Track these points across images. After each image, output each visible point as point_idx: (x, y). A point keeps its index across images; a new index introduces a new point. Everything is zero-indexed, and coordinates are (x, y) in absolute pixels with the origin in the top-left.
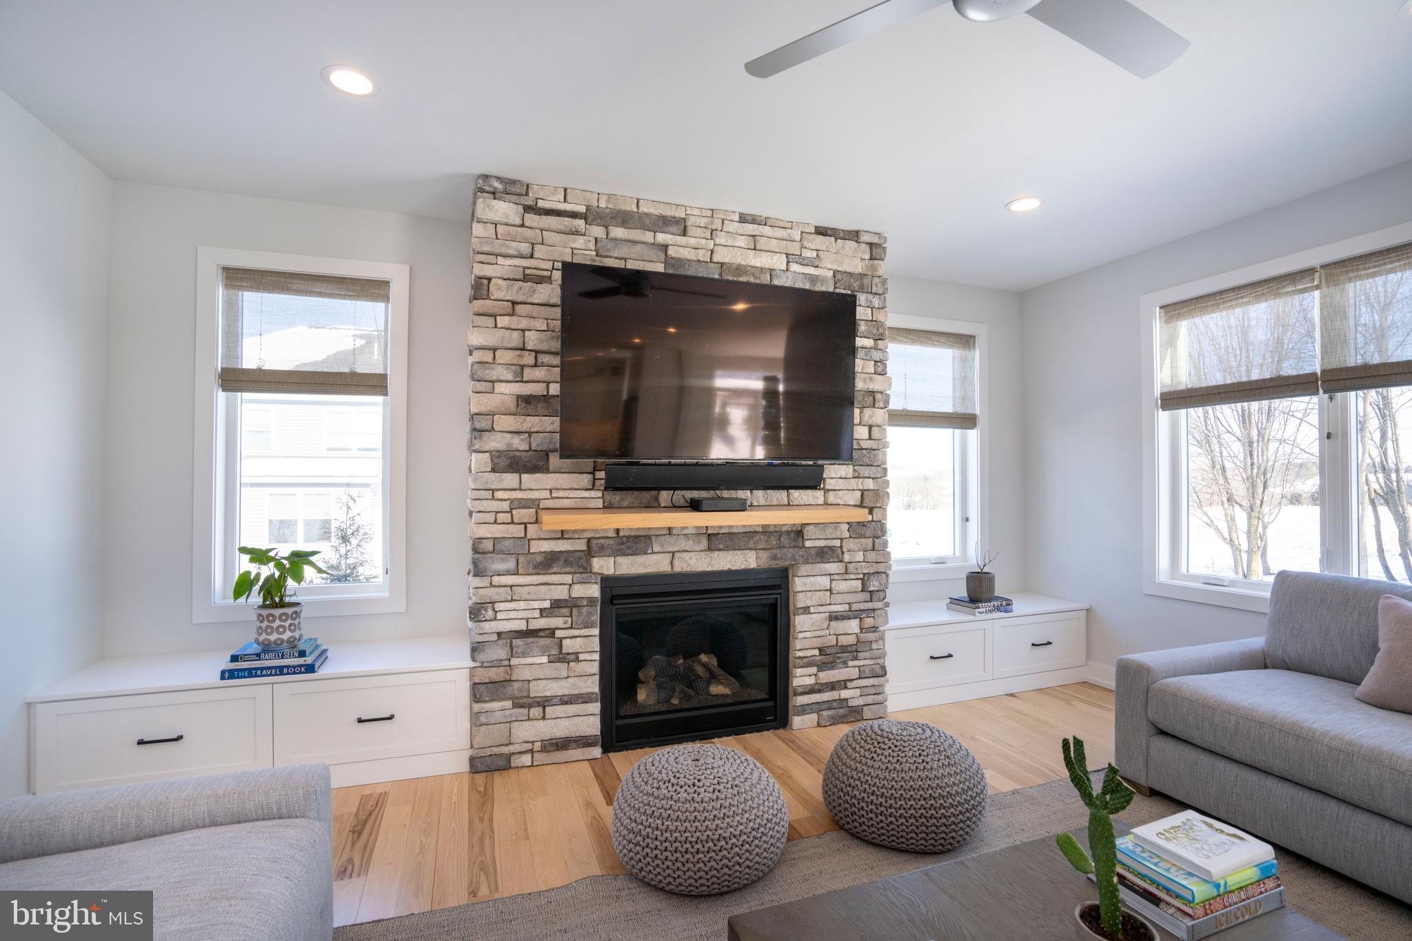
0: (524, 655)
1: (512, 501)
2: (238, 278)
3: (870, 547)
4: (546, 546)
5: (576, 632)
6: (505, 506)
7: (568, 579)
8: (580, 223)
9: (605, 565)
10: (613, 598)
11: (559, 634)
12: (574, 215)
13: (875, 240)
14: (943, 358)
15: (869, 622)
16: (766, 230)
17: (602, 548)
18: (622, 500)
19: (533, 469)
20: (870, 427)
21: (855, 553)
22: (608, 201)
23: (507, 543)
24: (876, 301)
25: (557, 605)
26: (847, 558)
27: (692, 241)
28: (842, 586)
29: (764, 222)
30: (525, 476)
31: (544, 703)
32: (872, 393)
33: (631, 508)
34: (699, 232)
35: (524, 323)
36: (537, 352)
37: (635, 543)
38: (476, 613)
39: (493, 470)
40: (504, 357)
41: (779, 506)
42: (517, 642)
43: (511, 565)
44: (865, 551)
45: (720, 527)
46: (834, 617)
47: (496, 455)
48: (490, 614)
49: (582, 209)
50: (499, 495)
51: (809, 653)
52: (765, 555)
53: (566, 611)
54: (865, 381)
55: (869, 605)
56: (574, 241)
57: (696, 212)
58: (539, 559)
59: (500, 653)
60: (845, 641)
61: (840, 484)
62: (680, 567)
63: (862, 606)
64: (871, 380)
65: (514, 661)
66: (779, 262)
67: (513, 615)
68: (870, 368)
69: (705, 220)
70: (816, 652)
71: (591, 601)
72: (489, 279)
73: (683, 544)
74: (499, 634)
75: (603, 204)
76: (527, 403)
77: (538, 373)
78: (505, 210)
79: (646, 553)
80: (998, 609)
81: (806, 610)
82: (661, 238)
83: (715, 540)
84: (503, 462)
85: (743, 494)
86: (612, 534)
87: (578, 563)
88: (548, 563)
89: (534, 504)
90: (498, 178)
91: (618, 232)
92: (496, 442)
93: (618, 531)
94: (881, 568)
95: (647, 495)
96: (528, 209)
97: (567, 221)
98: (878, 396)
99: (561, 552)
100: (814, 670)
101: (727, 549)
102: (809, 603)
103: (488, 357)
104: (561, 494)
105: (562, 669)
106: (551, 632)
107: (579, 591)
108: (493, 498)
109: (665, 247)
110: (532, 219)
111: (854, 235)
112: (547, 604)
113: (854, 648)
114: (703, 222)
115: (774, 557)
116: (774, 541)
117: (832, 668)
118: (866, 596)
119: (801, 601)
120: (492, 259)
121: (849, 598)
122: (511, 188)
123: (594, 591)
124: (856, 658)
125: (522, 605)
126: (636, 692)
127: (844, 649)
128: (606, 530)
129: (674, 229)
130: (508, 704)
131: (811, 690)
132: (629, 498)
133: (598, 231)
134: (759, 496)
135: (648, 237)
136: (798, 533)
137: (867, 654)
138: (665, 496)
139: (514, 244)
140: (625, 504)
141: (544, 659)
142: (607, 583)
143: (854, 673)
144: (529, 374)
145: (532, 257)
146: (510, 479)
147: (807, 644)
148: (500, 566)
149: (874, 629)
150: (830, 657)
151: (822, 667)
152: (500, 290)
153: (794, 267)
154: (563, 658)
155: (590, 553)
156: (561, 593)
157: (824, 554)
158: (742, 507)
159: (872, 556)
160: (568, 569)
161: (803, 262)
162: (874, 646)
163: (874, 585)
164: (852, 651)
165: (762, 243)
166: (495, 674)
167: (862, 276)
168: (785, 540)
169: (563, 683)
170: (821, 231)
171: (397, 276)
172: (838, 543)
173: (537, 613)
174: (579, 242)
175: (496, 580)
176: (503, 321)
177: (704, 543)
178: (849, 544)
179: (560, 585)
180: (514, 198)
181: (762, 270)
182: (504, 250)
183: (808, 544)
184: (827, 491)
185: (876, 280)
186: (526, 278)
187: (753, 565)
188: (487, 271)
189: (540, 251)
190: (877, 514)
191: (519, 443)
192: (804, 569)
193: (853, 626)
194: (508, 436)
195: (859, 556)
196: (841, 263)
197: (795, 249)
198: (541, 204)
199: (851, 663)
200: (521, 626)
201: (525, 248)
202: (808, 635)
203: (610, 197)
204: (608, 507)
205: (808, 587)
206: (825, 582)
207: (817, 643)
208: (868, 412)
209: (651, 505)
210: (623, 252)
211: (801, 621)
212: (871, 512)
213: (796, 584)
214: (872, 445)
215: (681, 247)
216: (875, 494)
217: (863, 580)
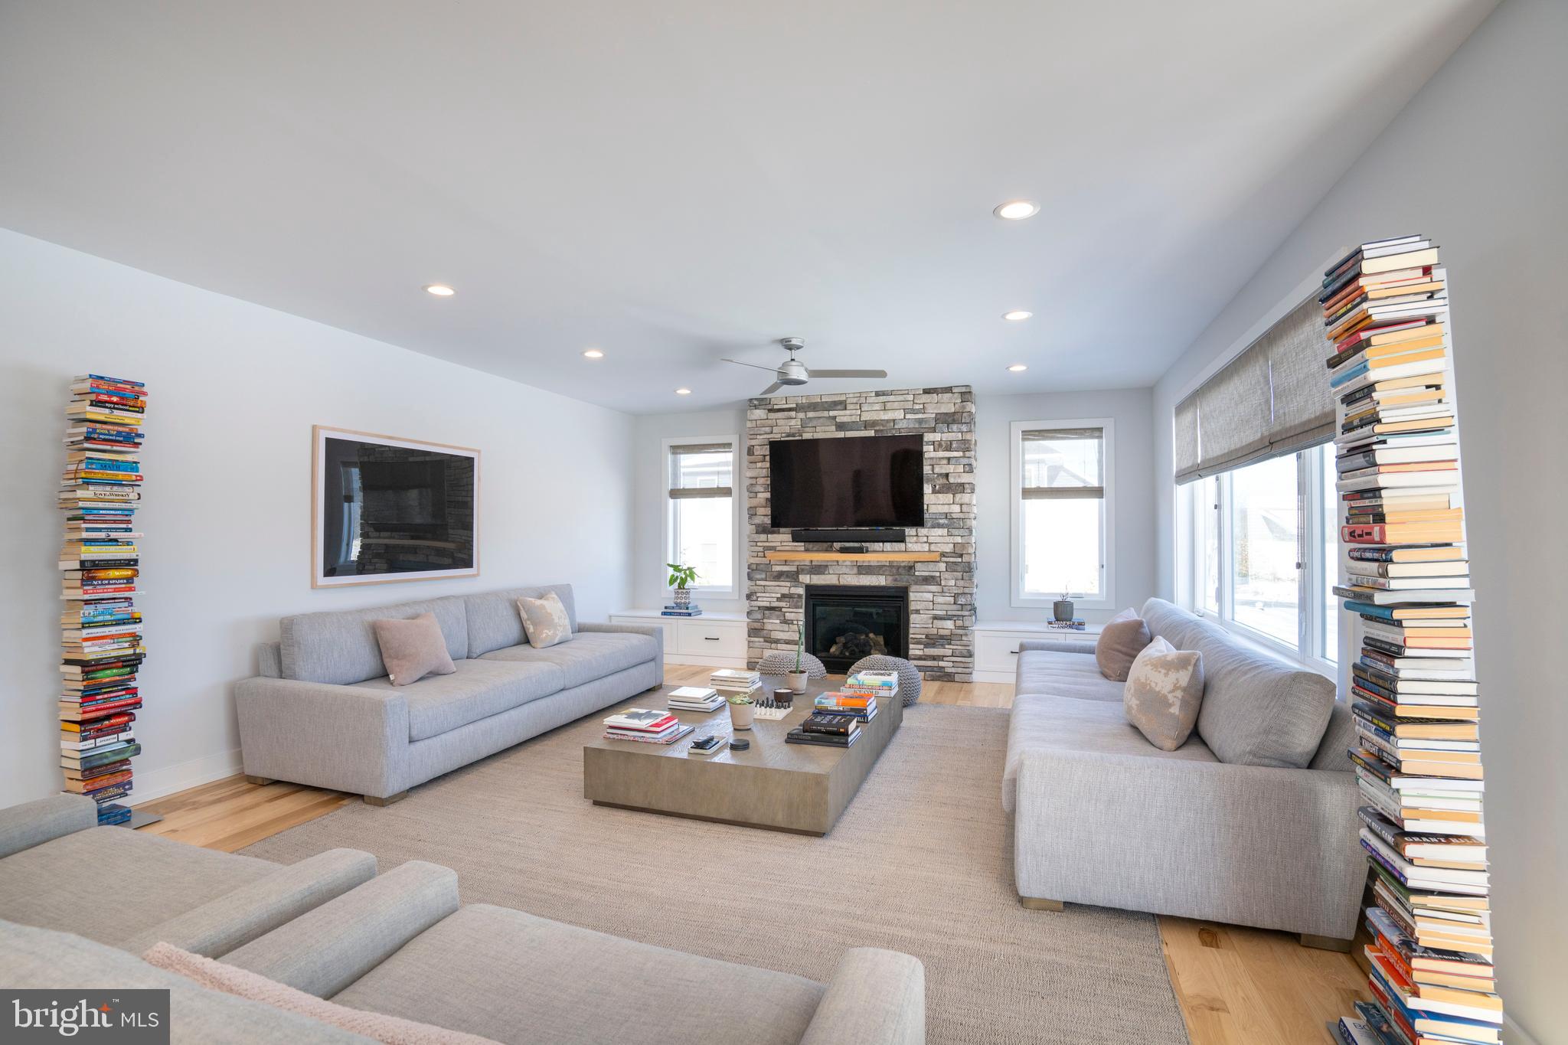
0: (769, 618)
1: (764, 547)
2: (676, 449)
3: (960, 577)
4: (779, 568)
5: (791, 610)
6: (761, 549)
7: (788, 584)
8: (793, 414)
9: (805, 579)
10: (811, 595)
11: (783, 610)
12: (790, 410)
13: (964, 391)
15: (960, 623)
16: (891, 398)
17: (803, 570)
18: (813, 547)
20: (961, 505)
21: (950, 581)
22: (807, 399)
23: (762, 566)
24: (964, 428)
25: (784, 596)
26: (943, 583)
27: (848, 412)
28: (940, 599)
29: (891, 393)
31: (777, 641)
32: (962, 485)
33: (818, 551)
34: (852, 407)
37: (819, 569)
38: (749, 597)
39: (756, 533)
40: (760, 481)
42: (767, 612)
43: (763, 576)
44: (956, 580)
45: (863, 562)
46: (936, 618)
47: (757, 526)
48: (755, 597)
49: (794, 406)
50: (759, 544)
51: (920, 636)
52: (890, 578)
53: (787, 599)
54: (955, 478)
55: (960, 613)
56: (790, 422)
57: (851, 396)
58: (775, 574)
59: (758, 616)
60: (942, 632)
61: (938, 540)
63: (954, 613)
64: (959, 477)
65: (765, 621)
66: (900, 415)
67: (765, 599)
68: (961, 469)
69: (856, 399)
70: (924, 637)
71: (800, 596)
72: (753, 446)
73: (844, 570)
74: (759, 607)
75: (804, 401)
78: (759, 413)
79: (824, 574)
80: (1071, 627)
81: (917, 612)
82: (832, 413)
83: (863, 569)
84: (760, 529)
85: (865, 545)
86: (809, 564)
87: (793, 577)
88: (779, 576)
89: (773, 548)
90: (757, 399)
91: (811, 414)
92: (758, 520)
93: (812, 561)
94: (967, 590)
95: (825, 545)
96: (770, 411)
97: (788, 414)
98: (967, 486)
99: (785, 572)
100: (922, 647)
101: (867, 574)
102: (918, 608)
103: (754, 481)
104: (785, 544)
105: (786, 626)
106: (780, 609)
107: (794, 590)
108: (756, 546)
109: (835, 418)
110: (772, 415)
111: (948, 390)
112: (779, 595)
113: (949, 637)
114: (855, 400)
115: (896, 580)
116: (894, 571)
117: (934, 647)
118: (959, 607)
119: (913, 606)
120: (755, 437)
121: (945, 607)
122: (762, 402)
123: (801, 591)
124: (950, 644)
125: (767, 595)
126: (831, 647)
127: (942, 637)
128: (804, 561)
129: (839, 407)
130: (762, 640)
131: (920, 658)
133: (801, 415)
134: (878, 546)
135: (826, 414)
136: (911, 568)
137: (958, 642)
138: (837, 545)
139: (763, 429)
140: (815, 549)
141: (778, 621)
142: (808, 588)
143: (950, 652)
145: (772, 433)
146: (763, 537)
147: (917, 631)
148: (758, 576)
149: (964, 628)
150: (932, 641)
151: (927, 645)
152: (758, 451)
153: (908, 416)
154: (785, 622)
155: (797, 573)
156: (785, 591)
157: (928, 580)
158: (860, 550)
159: (961, 583)
160: (788, 580)
161: (914, 411)
162: (964, 638)
163: (962, 600)
164: (947, 639)
165: (889, 406)
166: (757, 625)
167: (953, 414)
168: (902, 571)
169: (785, 633)
170: (927, 391)
171: (734, 439)
172: (938, 574)
173: (775, 600)
174: (793, 422)
175: (758, 583)
176: (759, 465)
177: (855, 570)
178: (947, 575)
179: (785, 587)
180: (763, 407)
181: (888, 421)
182: (759, 432)
183: (917, 573)
184: (930, 544)
185: (964, 414)
187: (883, 583)
188: (753, 442)
189: (775, 430)
190: (966, 558)
192: (916, 588)
193: (949, 624)
194: (762, 517)
195: (952, 583)
196: (940, 408)
197: (909, 405)
198: (775, 407)
199: (947, 646)
200: (768, 604)
201: (768, 429)
202: (918, 626)
204: (807, 550)
205: (919, 598)
206: (930, 596)
207: (926, 631)
208: (958, 496)
209: (829, 550)
210: (814, 423)
211: (913, 618)
212: (961, 556)
213: (912, 596)
214: (962, 516)
215: (843, 416)
216: (963, 545)
217: (956, 596)
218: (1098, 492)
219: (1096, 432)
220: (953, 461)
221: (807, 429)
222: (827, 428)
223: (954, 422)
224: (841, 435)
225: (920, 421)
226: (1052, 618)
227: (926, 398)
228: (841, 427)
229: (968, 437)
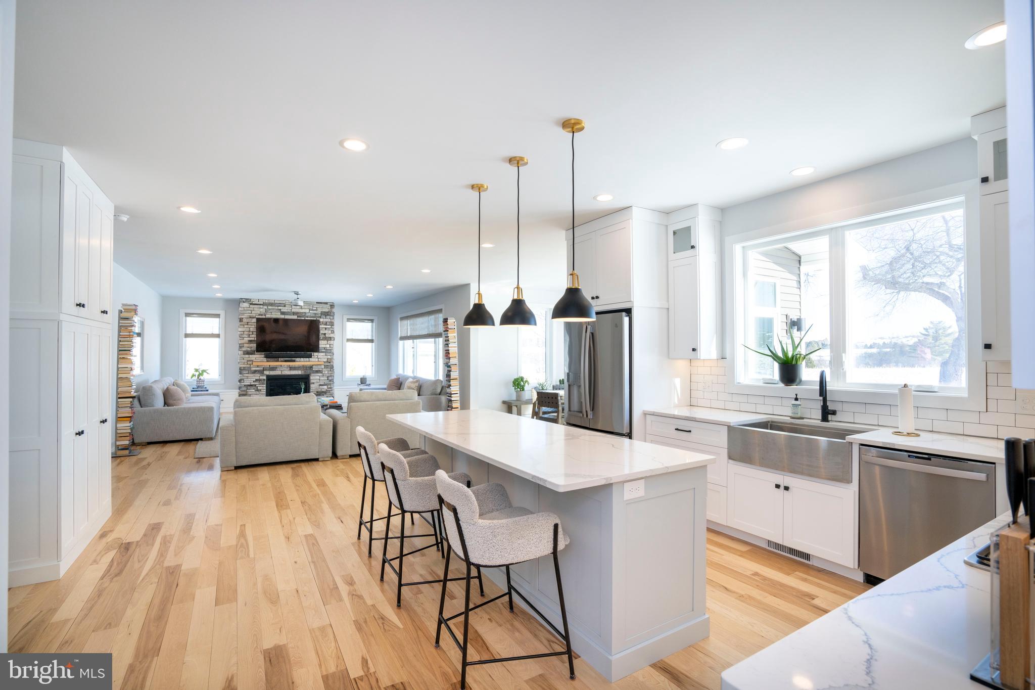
0: (250, 389)
2: (187, 315)
3: (329, 370)
4: (254, 369)
5: (260, 385)
6: (246, 361)
7: (259, 375)
8: (262, 306)
9: (267, 373)
10: (269, 379)
11: (257, 385)
12: (260, 305)
13: (332, 304)
14: (368, 325)
15: (329, 386)
17: (266, 369)
18: (270, 360)
19: (252, 354)
20: (330, 345)
21: (326, 372)
23: (246, 368)
24: (332, 318)
25: (256, 380)
26: (323, 372)
27: (287, 308)
28: (322, 378)
30: (250, 356)
32: (330, 337)
33: (272, 361)
34: (288, 306)
35: (250, 326)
36: (252, 332)
37: (273, 368)
38: (240, 381)
39: (244, 354)
40: (245, 333)
41: (306, 361)
42: (249, 387)
43: (247, 372)
45: (293, 365)
46: (320, 385)
47: (244, 351)
48: (243, 381)
49: (262, 303)
50: (245, 359)
52: (303, 372)
53: (259, 381)
55: (329, 383)
56: (260, 309)
58: (253, 371)
59: (244, 389)
60: (323, 390)
62: (283, 373)
64: (329, 335)
65: (248, 391)
66: (307, 311)
67: (247, 382)
68: (331, 332)
71: (264, 380)
73: (284, 369)
74: (244, 385)
75: (267, 302)
76: (250, 341)
77: (253, 336)
78: (246, 305)
79: (275, 370)
80: (366, 386)
81: (313, 383)
82: (279, 308)
83: (291, 368)
84: (246, 353)
85: (294, 359)
87: (261, 372)
88: (255, 372)
89: (252, 361)
90: (244, 299)
91: (270, 307)
92: (244, 349)
93: (270, 366)
94: (332, 375)
95: (276, 359)
96: (251, 304)
97: (259, 306)
99: (257, 370)
101: (294, 370)
102: (314, 382)
103: (243, 333)
105: (258, 393)
106: (255, 385)
107: (261, 378)
108: (243, 359)
109: (280, 310)
110: (251, 306)
111: (326, 303)
112: (254, 380)
114: (289, 303)
115: (305, 372)
116: (305, 368)
118: (329, 381)
119: (312, 381)
120: (243, 314)
121: (324, 381)
122: (247, 300)
123: (265, 378)
125: (249, 380)
127: (323, 392)
128: (267, 366)
129: (282, 305)
132: (272, 359)
133: (266, 307)
134: (299, 359)
135: (277, 308)
136: (311, 367)
138: (281, 359)
139: (248, 311)
141: (254, 390)
142: (268, 376)
144: (251, 336)
146: (247, 356)
148: (245, 372)
149: (331, 388)
152: (245, 320)
154: (258, 390)
155: (263, 370)
156: (258, 378)
157: (317, 372)
158: (294, 361)
159: (330, 372)
160: (259, 373)
161: (313, 310)
163: (330, 378)
165: (303, 307)
166: (243, 392)
167: (328, 312)
168: (308, 369)
170: (317, 303)
171: (222, 313)
172: (321, 369)
173: (252, 382)
174: (262, 310)
175: (244, 375)
176: (245, 326)
177: (289, 369)
178: (325, 370)
179: (257, 376)
180: (248, 302)
181: (303, 313)
182: (246, 313)
183: (313, 369)
184: (318, 358)
185: (332, 313)
186: (250, 318)
187: (300, 373)
188: (242, 317)
189: (253, 312)
190: (331, 364)
191: (249, 349)
192: (312, 375)
193: (325, 387)
194: (247, 348)
196: (323, 310)
197: (311, 308)
198: (253, 303)
200: (249, 384)
201: (250, 312)
202: (314, 388)
203: (268, 300)
204: (268, 361)
205: (314, 378)
206: (318, 377)
207: (316, 390)
208: (329, 342)
209: (278, 361)
210: (271, 311)
211: (312, 386)
212: (330, 363)
213: (311, 378)
214: (330, 348)
215: (284, 309)
216: (331, 359)
217: (328, 377)
218: (372, 341)
219: (372, 321)
220: (327, 329)
221: (268, 313)
222: (277, 313)
223: (328, 315)
224: (283, 317)
225: (315, 314)
226: (360, 383)
227: (318, 306)
228: (283, 313)
229: (333, 321)
